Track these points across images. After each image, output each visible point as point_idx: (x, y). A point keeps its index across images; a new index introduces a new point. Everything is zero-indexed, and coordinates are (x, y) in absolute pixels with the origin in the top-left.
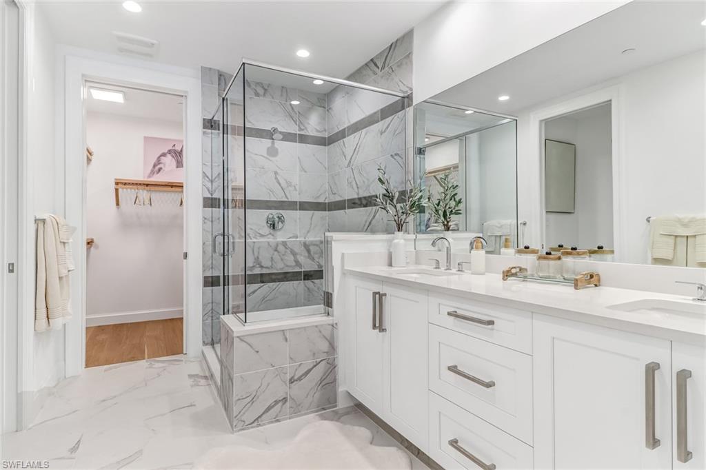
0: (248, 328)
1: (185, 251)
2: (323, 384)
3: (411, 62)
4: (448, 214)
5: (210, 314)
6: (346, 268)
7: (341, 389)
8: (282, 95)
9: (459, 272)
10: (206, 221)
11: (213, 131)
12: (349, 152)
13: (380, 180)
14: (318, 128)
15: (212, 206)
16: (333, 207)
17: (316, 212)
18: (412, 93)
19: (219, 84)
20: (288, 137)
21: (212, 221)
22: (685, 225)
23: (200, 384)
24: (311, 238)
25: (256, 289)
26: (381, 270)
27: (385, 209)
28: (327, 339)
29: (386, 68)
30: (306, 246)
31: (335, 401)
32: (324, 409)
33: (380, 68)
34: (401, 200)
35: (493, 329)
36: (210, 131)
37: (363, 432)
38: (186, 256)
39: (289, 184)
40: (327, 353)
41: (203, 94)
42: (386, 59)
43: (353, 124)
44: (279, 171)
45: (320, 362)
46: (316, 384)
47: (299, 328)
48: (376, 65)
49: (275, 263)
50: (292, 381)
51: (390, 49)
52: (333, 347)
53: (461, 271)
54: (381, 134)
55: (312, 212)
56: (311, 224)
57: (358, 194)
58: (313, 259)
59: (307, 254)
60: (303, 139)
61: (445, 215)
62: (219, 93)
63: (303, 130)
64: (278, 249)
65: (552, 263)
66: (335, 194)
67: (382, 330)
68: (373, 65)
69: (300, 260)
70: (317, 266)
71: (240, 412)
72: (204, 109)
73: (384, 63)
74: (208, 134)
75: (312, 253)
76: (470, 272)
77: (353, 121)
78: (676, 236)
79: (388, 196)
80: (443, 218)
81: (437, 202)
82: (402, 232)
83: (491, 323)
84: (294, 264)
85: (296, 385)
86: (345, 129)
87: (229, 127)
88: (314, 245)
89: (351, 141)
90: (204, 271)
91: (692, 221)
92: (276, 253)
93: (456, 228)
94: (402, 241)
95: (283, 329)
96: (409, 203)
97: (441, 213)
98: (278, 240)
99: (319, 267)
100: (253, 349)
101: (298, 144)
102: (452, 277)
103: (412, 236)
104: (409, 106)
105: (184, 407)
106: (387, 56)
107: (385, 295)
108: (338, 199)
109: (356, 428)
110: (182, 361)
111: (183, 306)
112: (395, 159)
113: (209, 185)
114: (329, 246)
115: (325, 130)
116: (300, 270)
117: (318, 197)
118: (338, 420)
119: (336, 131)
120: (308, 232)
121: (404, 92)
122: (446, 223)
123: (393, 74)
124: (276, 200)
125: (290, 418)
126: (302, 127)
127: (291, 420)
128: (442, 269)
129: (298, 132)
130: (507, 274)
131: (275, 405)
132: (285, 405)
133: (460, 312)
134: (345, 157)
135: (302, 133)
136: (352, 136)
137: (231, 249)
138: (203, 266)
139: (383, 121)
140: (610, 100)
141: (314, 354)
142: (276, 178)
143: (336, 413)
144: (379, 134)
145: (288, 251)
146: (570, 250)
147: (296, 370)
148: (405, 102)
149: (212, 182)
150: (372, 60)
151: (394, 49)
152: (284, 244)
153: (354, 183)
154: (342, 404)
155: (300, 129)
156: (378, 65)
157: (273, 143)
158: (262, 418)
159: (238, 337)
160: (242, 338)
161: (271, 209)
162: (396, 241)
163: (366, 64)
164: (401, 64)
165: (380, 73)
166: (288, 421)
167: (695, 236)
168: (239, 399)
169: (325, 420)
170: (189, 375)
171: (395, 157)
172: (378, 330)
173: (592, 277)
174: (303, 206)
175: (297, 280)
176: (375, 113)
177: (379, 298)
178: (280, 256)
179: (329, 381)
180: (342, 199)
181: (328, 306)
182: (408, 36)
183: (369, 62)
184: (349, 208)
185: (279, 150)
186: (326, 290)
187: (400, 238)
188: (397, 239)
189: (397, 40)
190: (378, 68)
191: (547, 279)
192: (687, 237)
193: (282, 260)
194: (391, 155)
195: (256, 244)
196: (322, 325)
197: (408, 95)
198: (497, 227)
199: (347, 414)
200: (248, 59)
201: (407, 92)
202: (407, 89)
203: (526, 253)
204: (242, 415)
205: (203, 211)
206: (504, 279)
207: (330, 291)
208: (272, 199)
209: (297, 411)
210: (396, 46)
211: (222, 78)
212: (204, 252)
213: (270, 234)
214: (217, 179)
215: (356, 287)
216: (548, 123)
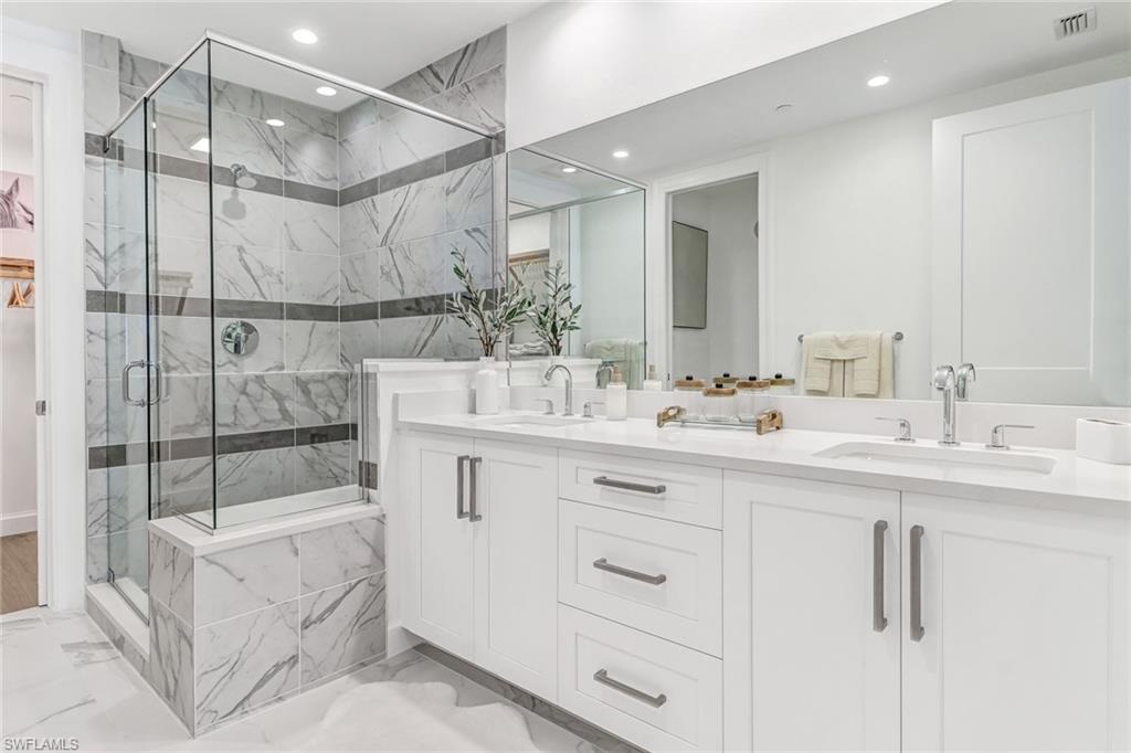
0: (221, 538)
1: (40, 398)
2: (361, 621)
3: (503, 80)
4: (559, 329)
5: (104, 520)
6: (400, 419)
7: (393, 625)
8: (252, 106)
9: (586, 419)
10: (92, 337)
11: (108, 160)
12: (384, 221)
13: (457, 270)
14: (321, 174)
15: (107, 308)
16: (351, 315)
17: (318, 323)
18: (504, 132)
19: (121, 69)
20: (266, 185)
21: (106, 339)
22: (842, 346)
23: (94, 659)
24: (310, 370)
25: (199, 466)
26: (457, 418)
27: (463, 318)
28: (368, 544)
29: (457, 85)
30: (303, 385)
31: (384, 648)
32: (363, 665)
33: (446, 83)
34: (488, 306)
35: (663, 499)
36: (101, 159)
37: (441, 690)
38: (42, 408)
39: (267, 271)
40: (368, 567)
41: (86, 83)
42: (456, 70)
43: (393, 172)
44: (245, 246)
45: (356, 585)
46: (350, 623)
47: (319, 530)
48: (437, 76)
49: (242, 415)
50: (306, 625)
51: (464, 54)
52: (379, 556)
53: (589, 416)
54: (447, 194)
55: (312, 322)
56: (310, 344)
57: (402, 293)
58: (315, 407)
59: (304, 400)
60: (293, 190)
61: (554, 330)
62: (120, 87)
63: (294, 174)
64: (248, 390)
65: (724, 399)
66: (355, 291)
67: (474, 517)
68: (432, 75)
69: (290, 409)
70: (322, 420)
71: (208, 696)
72: (87, 114)
73: (454, 76)
74: (97, 164)
75: (313, 397)
76: (605, 417)
77: (393, 166)
78: (833, 361)
79: (469, 299)
80: (551, 335)
81: (543, 310)
82: (492, 358)
83: (661, 490)
84: (278, 416)
85: (312, 632)
86: (376, 179)
87: (158, 159)
88: (317, 381)
89: (388, 201)
90: (88, 437)
91: (850, 341)
92: (243, 398)
93: (544, 352)
94: (493, 373)
95: (290, 533)
96: (500, 311)
97: (549, 326)
98: (246, 373)
99: (325, 420)
100: (234, 576)
101: (283, 199)
102: (576, 426)
103: (505, 364)
104: (499, 152)
105: (71, 708)
106: (459, 64)
107: (480, 460)
108: (361, 300)
109: (428, 685)
110: (38, 619)
111: (35, 507)
112: (472, 237)
113: (100, 266)
114: (370, 382)
115: (336, 179)
116: (292, 427)
117: (323, 296)
118: (392, 677)
119: (358, 180)
120: (305, 357)
121: (489, 129)
122: (555, 342)
123: (469, 95)
124: (242, 299)
125: (303, 691)
126: (293, 169)
127: (305, 694)
128: (558, 415)
129: (285, 178)
130: (663, 418)
131: (275, 672)
132: (295, 669)
133: (610, 477)
134: (376, 228)
135: (291, 179)
136: (392, 192)
137: (163, 392)
138: (88, 427)
139: (451, 173)
140: (757, 173)
141: (346, 571)
142: (242, 259)
143: (386, 667)
144: (444, 194)
145: (267, 394)
146: (748, 381)
147: (314, 604)
148: (492, 144)
149: (105, 260)
150: (429, 67)
151: (473, 54)
152: (259, 379)
153: (394, 274)
154: (394, 648)
155: (289, 172)
156: (442, 77)
157: (235, 194)
158: (251, 699)
159: (203, 557)
160: (211, 558)
161: (231, 317)
162: (482, 372)
163: (419, 72)
164: (485, 82)
165: (444, 91)
166: (300, 695)
167: (853, 360)
168: (206, 673)
169: (370, 682)
170: (63, 646)
171: (473, 234)
172: (468, 518)
173: (774, 416)
174: (295, 312)
175: (285, 446)
176: (436, 158)
177: (468, 467)
178: (251, 402)
179: (373, 615)
180: (371, 301)
181: (368, 486)
182: (497, 38)
183: (423, 70)
184: (384, 316)
185: (248, 208)
186: (366, 459)
187: (489, 369)
188: (483, 368)
189: (478, 41)
190: (442, 82)
191: (718, 423)
192: (845, 361)
193: (256, 409)
194: (467, 231)
195: (200, 381)
196: (359, 521)
197: (498, 134)
198: (606, 349)
199: (405, 665)
200: (218, 33)
201: (495, 128)
202: (495, 125)
203: (690, 385)
204: (210, 702)
205: (86, 318)
206: (659, 425)
207: (372, 460)
208: (232, 298)
209: (315, 677)
210: (475, 50)
211: (127, 60)
212: (89, 400)
213: (231, 362)
214: (117, 256)
215: (421, 450)
216: (677, 198)
